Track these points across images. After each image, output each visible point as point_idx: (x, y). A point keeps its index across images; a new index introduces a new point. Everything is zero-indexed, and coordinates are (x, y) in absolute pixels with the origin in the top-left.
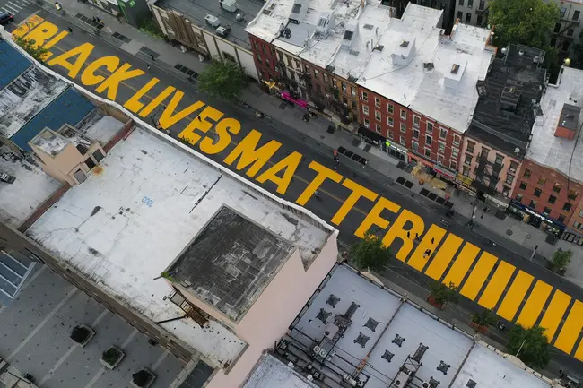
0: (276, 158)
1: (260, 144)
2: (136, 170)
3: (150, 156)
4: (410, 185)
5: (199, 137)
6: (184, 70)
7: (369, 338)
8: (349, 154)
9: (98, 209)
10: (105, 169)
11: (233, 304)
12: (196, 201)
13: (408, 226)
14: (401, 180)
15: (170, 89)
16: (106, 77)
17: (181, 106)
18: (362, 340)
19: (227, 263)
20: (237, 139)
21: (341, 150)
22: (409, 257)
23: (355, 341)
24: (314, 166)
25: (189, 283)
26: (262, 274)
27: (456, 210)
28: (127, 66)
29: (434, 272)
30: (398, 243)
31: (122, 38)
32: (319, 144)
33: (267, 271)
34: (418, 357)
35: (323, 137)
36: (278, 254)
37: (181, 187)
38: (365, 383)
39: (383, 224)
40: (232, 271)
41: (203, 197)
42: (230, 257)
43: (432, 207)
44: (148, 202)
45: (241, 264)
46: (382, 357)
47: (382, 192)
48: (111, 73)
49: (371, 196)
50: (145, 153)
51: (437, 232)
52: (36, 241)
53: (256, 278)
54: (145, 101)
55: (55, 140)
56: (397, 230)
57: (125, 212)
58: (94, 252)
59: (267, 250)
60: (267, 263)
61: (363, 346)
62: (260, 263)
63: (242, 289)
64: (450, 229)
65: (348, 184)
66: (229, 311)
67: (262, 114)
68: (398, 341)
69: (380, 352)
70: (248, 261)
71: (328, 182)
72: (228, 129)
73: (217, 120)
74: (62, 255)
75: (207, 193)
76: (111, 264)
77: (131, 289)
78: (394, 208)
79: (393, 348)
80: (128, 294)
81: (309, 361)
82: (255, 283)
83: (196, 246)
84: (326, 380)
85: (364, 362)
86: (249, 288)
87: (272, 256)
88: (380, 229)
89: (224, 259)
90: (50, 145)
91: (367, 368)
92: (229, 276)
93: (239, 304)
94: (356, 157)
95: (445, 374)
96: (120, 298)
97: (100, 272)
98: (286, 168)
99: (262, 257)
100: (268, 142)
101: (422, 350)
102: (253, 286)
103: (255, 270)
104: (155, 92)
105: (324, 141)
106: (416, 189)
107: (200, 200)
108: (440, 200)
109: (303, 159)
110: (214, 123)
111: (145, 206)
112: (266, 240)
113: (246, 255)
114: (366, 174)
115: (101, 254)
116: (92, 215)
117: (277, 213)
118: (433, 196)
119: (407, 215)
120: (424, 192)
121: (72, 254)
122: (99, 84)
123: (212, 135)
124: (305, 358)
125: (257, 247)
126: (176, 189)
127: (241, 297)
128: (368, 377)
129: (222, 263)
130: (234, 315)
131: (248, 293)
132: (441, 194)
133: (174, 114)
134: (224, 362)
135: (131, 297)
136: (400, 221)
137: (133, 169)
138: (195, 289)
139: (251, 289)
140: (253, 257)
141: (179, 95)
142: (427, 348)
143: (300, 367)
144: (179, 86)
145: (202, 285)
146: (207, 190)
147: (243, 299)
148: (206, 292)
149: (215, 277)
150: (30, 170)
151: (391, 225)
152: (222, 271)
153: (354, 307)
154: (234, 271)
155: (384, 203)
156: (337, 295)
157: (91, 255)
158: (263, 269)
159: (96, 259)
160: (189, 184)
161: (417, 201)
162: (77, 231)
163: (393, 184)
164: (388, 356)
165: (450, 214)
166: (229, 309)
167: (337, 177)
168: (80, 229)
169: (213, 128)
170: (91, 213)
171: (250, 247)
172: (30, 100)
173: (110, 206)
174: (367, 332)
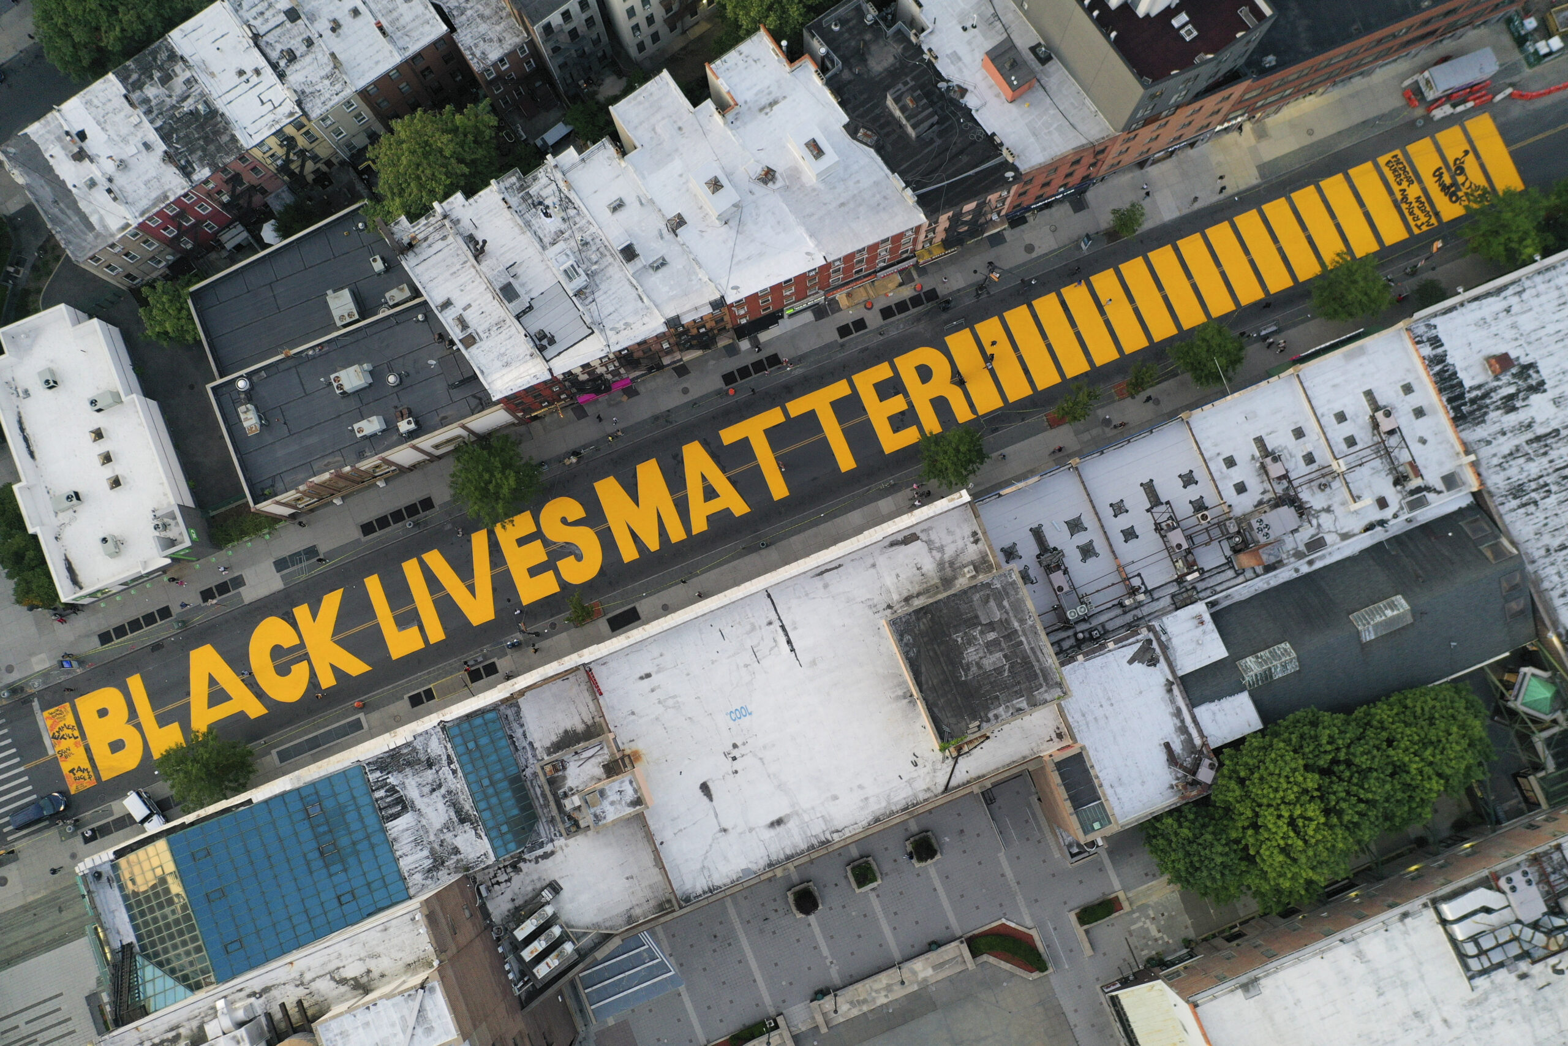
0: (675, 479)
1: (632, 489)
2: (670, 702)
3: (658, 672)
4: (860, 324)
5: (550, 574)
6: (383, 522)
7: (1091, 542)
8: (744, 372)
9: (705, 788)
10: (640, 746)
11: (1041, 686)
12: (787, 648)
13: (925, 373)
14: (844, 331)
15: (411, 569)
16: (306, 657)
17: (464, 569)
18: (1087, 551)
19: (977, 664)
20: (595, 517)
21: (729, 378)
22: (972, 406)
23: (1084, 560)
24: (729, 435)
25: (977, 723)
26: (1024, 631)
27: (946, 292)
28: (302, 612)
29: (1018, 390)
30: (941, 405)
31: (223, 588)
32: (694, 403)
33: (1022, 621)
34: (1155, 499)
35: (685, 391)
36: (1007, 594)
37: (748, 657)
38: (1143, 583)
39: (897, 404)
40: (994, 663)
41: (787, 635)
42: (971, 654)
43: (918, 319)
44: (741, 713)
45: (991, 646)
46: (1126, 541)
47: (846, 370)
48: (302, 645)
49: (840, 389)
50: (648, 676)
51: (960, 342)
52: (704, 892)
53: (1023, 639)
54: (408, 618)
55: (609, 793)
56: (921, 395)
57: (735, 753)
58: (779, 822)
59: (992, 603)
60: (1011, 614)
61: (1097, 555)
62: (1005, 623)
63: (1027, 663)
64: (969, 320)
65: (797, 407)
66: (1047, 697)
67: (575, 453)
68: (1119, 509)
69: (1118, 539)
70: (992, 636)
71: (773, 435)
72: (564, 521)
73: (534, 529)
74: (754, 867)
75: (783, 627)
76: (813, 808)
77: (871, 800)
78: (882, 372)
79: (1124, 522)
80: (877, 807)
81: (1070, 633)
82: (1029, 643)
83: (925, 687)
84: (1110, 626)
85: (1120, 568)
86: (1032, 658)
87: (1005, 603)
88: (903, 413)
89: (968, 664)
90: (612, 803)
91: (1128, 569)
92: (999, 670)
93: (1045, 679)
94: (759, 366)
95: (1196, 483)
96: (877, 820)
97: (818, 830)
98: (704, 478)
99: (997, 615)
100: (635, 476)
101: (1149, 488)
102: (1032, 649)
103: (1011, 635)
104: (399, 594)
105: (695, 393)
106: (874, 320)
107: (789, 642)
108: (916, 301)
109: (706, 444)
110: (538, 535)
111: (745, 722)
112: (976, 597)
113: (982, 633)
114: (799, 371)
115: (788, 816)
116: (711, 799)
117: (882, 553)
118: (902, 306)
119: (907, 364)
120: (887, 313)
121: (763, 852)
122: (313, 674)
123: (558, 552)
124: (1063, 635)
125: (979, 613)
126: (746, 666)
127: (1038, 671)
128: (1139, 575)
129: (974, 669)
130: (1057, 692)
131: (1038, 661)
132: (907, 292)
133: (472, 589)
134: (1054, 736)
135: (884, 804)
136: (910, 379)
137: (667, 708)
138: (988, 720)
139: (1034, 653)
140: (991, 626)
141: (435, 559)
142: (1151, 481)
143: (1071, 647)
144: (415, 549)
145: (989, 709)
146: (777, 624)
147: (1042, 670)
148: (1001, 710)
149: (988, 687)
150: (552, 853)
151: (906, 395)
152: (986, 675)
153: (1037, 533)
154: (994, 660)
155: (866, 381)
156: (1006, 544)
157: (780, 829)
158: (1016, 625)
159: (792, 825)
160: (749, 643)
161: (893, 333)
162: (725, 830)
163: (842, 345)
164: (1130, 534)
165: (946, 305)
166: (1043, 694)
167: (774, 417)
168: (724, 826)
169: (546, 543)
170: (705, 799)
171: (974, 622)
172: (425, 800)
173: (712, 768)
174: (1081, 539)
